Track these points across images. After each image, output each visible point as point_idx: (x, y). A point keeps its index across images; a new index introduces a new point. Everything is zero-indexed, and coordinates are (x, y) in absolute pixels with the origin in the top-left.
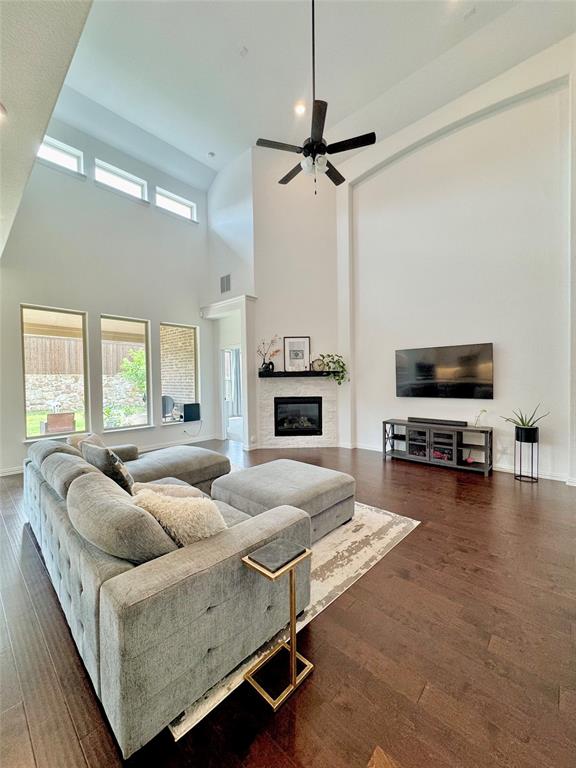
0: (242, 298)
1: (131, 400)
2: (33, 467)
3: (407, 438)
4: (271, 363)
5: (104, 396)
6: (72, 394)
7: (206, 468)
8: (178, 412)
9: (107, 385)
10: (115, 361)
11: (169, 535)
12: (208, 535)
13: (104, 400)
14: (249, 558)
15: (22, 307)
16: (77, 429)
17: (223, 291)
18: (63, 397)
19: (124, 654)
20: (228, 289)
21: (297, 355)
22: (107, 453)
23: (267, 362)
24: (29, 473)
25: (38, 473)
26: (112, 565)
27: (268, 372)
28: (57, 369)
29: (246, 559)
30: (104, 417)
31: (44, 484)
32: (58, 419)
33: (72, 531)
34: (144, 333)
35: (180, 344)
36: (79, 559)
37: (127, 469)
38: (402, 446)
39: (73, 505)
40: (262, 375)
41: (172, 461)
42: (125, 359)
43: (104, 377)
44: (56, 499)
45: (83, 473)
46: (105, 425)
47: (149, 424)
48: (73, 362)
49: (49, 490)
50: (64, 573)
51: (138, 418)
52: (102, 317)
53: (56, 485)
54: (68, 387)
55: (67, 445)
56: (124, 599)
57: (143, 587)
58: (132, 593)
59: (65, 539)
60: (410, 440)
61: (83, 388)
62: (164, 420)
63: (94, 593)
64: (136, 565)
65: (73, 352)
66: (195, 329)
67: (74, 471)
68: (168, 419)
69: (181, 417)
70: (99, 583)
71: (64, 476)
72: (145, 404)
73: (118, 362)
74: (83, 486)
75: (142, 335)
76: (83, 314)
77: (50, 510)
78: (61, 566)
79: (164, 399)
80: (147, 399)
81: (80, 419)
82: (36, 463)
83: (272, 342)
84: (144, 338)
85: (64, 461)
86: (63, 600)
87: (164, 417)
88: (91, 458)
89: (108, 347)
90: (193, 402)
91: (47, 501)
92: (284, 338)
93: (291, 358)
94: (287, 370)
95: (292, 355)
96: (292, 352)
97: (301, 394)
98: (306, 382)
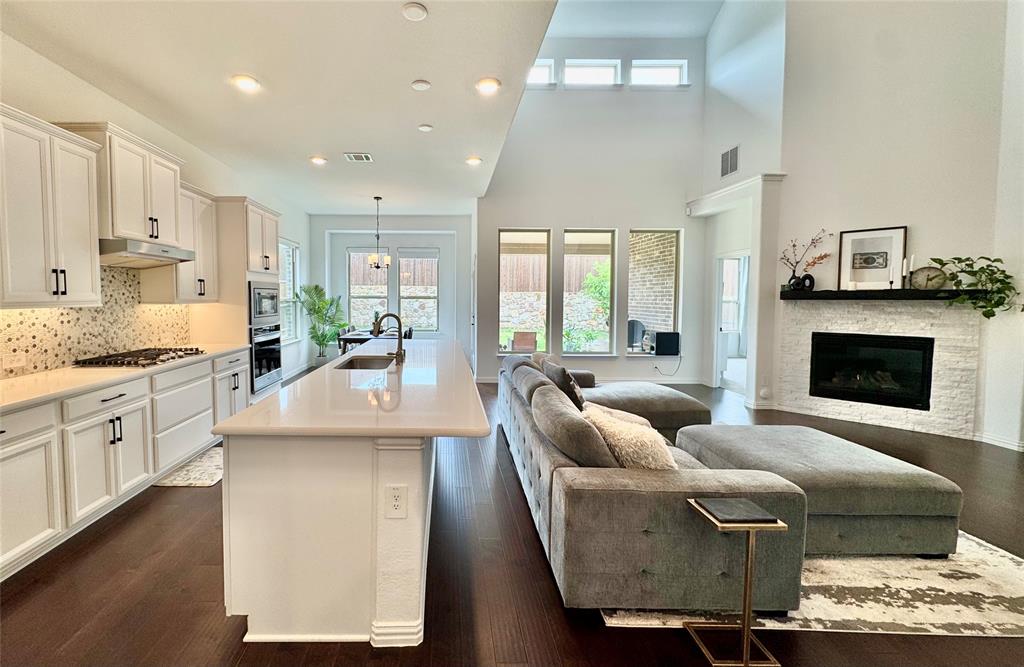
0: (758, 180)
1: (594, 323)
2: (505, 376)
4: (809, 277)
5: (565, 316)
6: (535, 313)
7: (673, 413)
8: (648, 342)
9: (569, 304)
10: (578, 276)
11: (613, 453)
12: (653, 466)
13: (565, 322)
14: (696, 501)
15: (500, 231)
16: (538, 350)
17: (724, 173)
18: (526, 316)
19: (568, 524)
20: (734, 168)
21: (870, 261)
22: (564, 371)
23: (800, 273)
24: (503, 380)
25: (510, 383)
26: (563, 460)
27: (801, 290)
28: (522, 287)
29: (692, 501)
30: (564, 340)
31: (514, 390)
32: (524, 339)
33: (534, 428)
34: (610, 242)
35: (657, 253)
36: (539, 451)
37: (583, 393)
39: (536, 407)
40: (787, 296)
41: (630, 395)
42: (590, 274)
43: (566, 294)
44: (523, 404)
45: (544, 385)
46: (565, 349)
47: (611, 353)
48: (537, 278)
49: (518, 396)
50: (528, 465)
51: (600, 344)
52: (566, 231)
53: (524, 392)
54: (531, 305)
55: (532, 361)
56: (570, 483)
57: (585, 480)
58: (576, 481)
59: (530, 435)
61: (545, 306)
62: (630, 350)
63: (549, 476)
64: (580, 466)
65: (537, 268)
66: (678, 232)
67: (537, 382)
68: (636, 350)
69: (652, 348)
70: (553, 468)
71: (530, 385)
72: (608, 328)
73: (581, 278)
74: (543, 394)
75: (608, 245)
76: (548, 231)
77: (518, 411)
78: (526, 457)
79: (632, 325)
80: (610, 323)
81: (541, 340)
82: (508, 373)
83: (814, 242)
84: (610, 248)
85: (530, 373)
86: (525, 487)
87: (631, 346)
88: (551, 374)
89: (571, 261)
90: (670, 330)
91: (516, 405)
92: (842, 233)
93: (853, 267)
94: (843, 288)
95: (857, 261)
96: (858, 257)
97: (877, 330)
98: (890, 310)
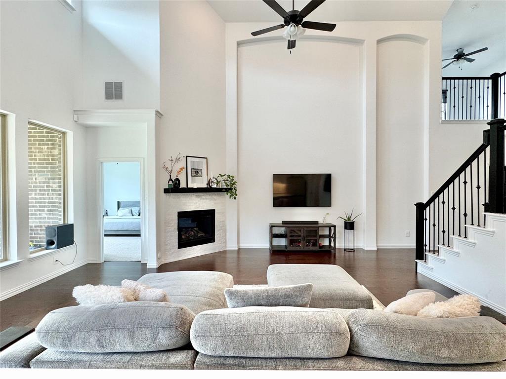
3: (288, 236)
4: (178, 180)
17: (108, 97)
20: (119, 97)
21: (197, 172)
23: (173, 178)
27: (175, 188)
38: (283, 242)
40: (166, 191)
60: (291, 236)
66: (64, 133)
83: (177, 159)
90: (63, 223)
92: (187, 157)
93: (192, 176)
94: (189, 187)
95: (193, 172)
96: (193, 170)
97: (200, 208)
98: (204, 197)
